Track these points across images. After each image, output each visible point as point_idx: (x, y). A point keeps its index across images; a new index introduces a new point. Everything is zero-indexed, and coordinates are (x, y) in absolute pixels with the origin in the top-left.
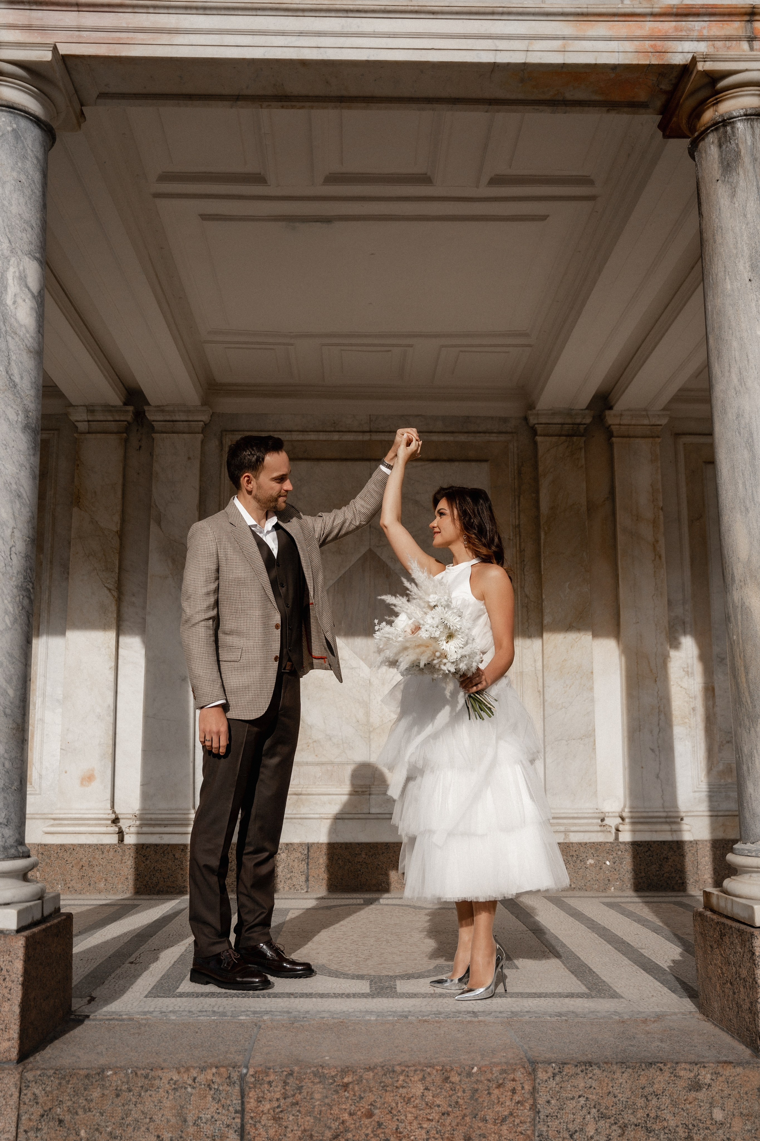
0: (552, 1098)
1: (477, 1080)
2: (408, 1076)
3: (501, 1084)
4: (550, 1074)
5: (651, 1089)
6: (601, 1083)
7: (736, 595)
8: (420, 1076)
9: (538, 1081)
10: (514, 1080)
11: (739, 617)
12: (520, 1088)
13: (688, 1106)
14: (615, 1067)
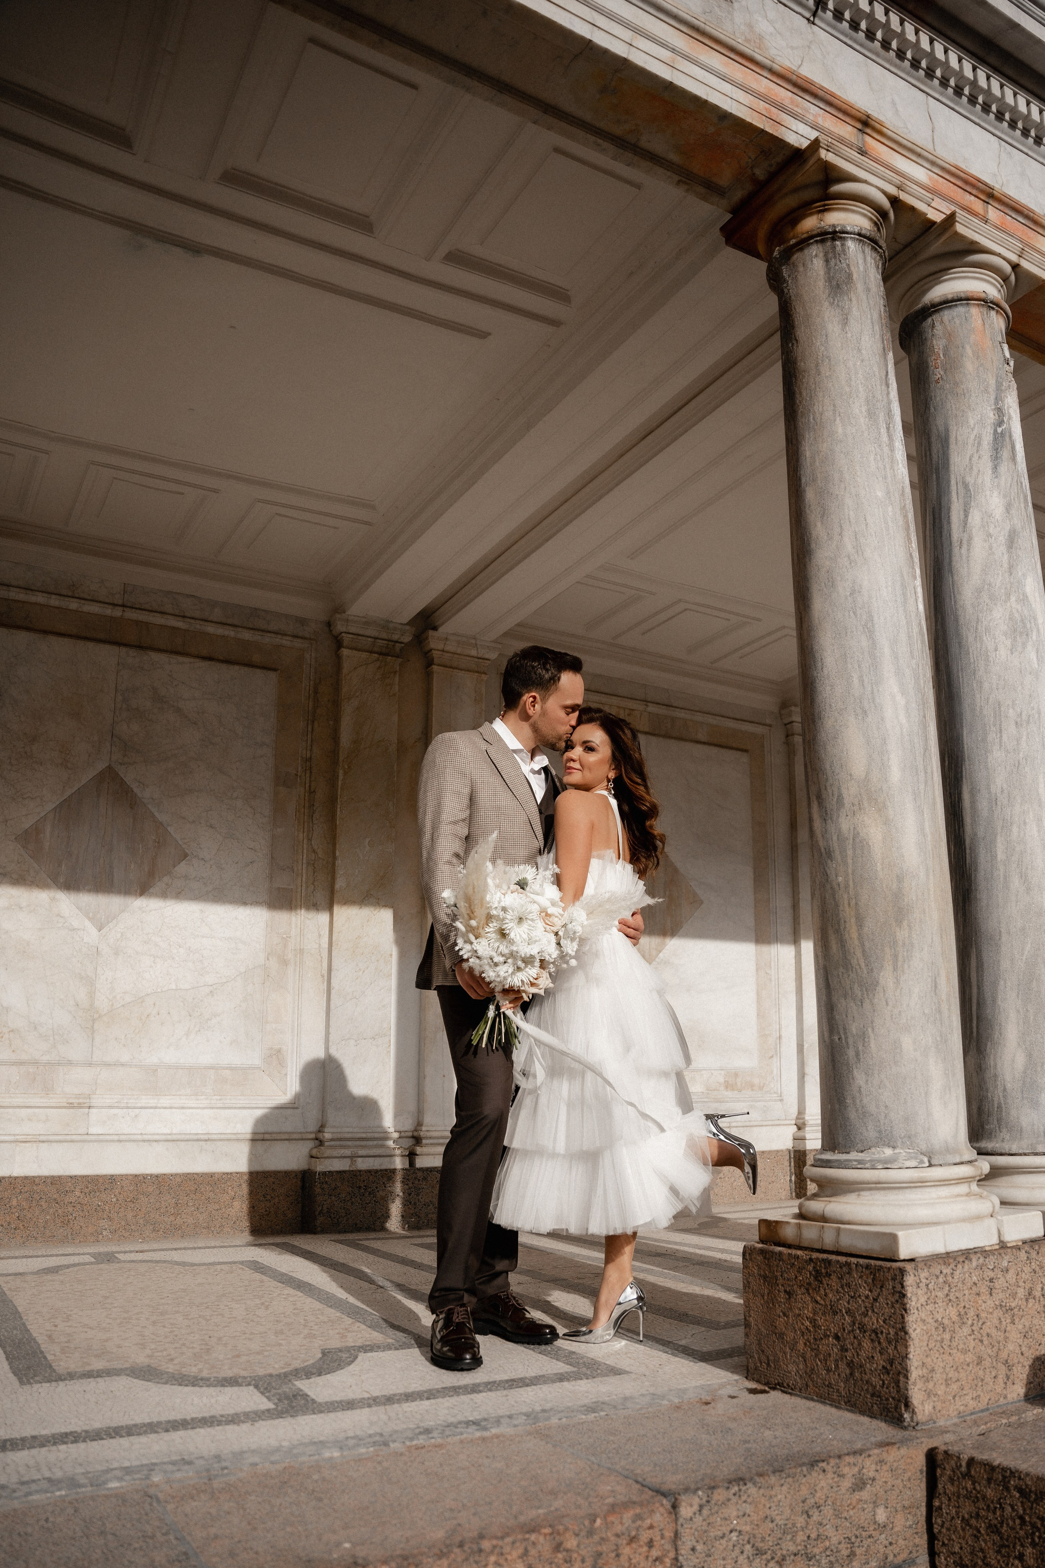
0: (697, 1542)
1: (602, 1539)
2: (502, 1554)
3: (634, 1537)
4: (696, 1507)
5: (812, 1501)
6: (756, 1506)
7: (845, 824)
8: (520, 1551)
9: (681, 1521)
10: (651, 1527)
11: (850, 852)
12: (659, 1538)
13: (851, 1513)
14: (773, 1479)
